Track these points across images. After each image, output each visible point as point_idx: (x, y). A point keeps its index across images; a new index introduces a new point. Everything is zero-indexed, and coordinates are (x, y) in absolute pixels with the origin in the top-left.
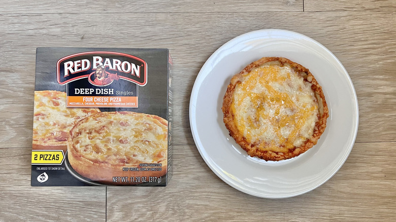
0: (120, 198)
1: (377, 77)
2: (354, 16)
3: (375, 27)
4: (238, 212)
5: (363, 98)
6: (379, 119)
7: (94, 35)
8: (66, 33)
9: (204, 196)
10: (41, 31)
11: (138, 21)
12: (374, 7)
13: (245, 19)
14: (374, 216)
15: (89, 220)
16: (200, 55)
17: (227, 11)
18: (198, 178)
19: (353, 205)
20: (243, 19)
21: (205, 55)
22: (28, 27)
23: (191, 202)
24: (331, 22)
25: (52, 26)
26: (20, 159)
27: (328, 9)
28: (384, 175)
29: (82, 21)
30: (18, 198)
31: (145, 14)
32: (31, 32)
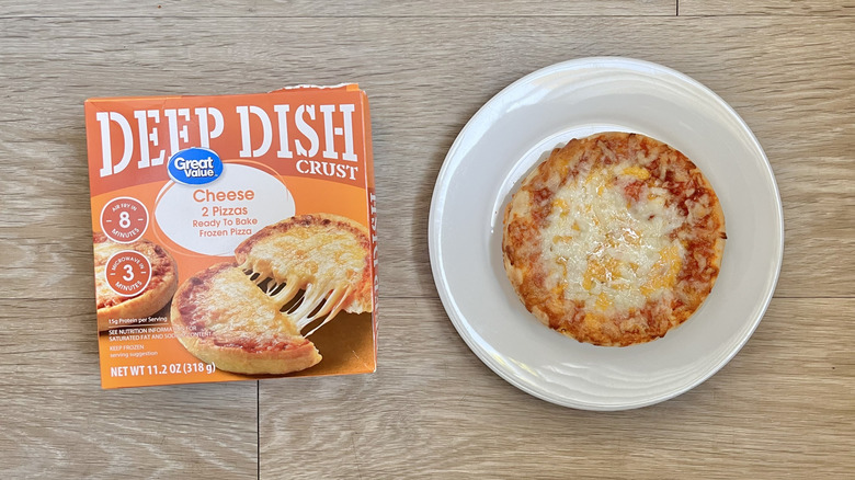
0: (286, 402)
1: (828, 159)
2: (787, 26)
3: (829, 50)
4: (524, 436)
5: (795, 204)
6: (826, 250)
7: (229, 64)
8: (172, 59)
9: (457, 403)
10: (118, 55)
11: (324, 35)
12: (829, 7)
13: (549, 32)
14: (805, 448)
15: (225, 445)
16: (451, 110)
17: (511, 13)
18: (444, 366)
19: (763, 425)
20: (544, 33)
21: (464, 109)
22: (90, 46)
23: (430, 413)
24: (736, 39)
25: (140, 45)
26: (83, 321)
27: (730, 10)
28: (830, 365)
29: (204, 34)
30: (80, 400)
31: (337, 20)
32: (97, 57)
